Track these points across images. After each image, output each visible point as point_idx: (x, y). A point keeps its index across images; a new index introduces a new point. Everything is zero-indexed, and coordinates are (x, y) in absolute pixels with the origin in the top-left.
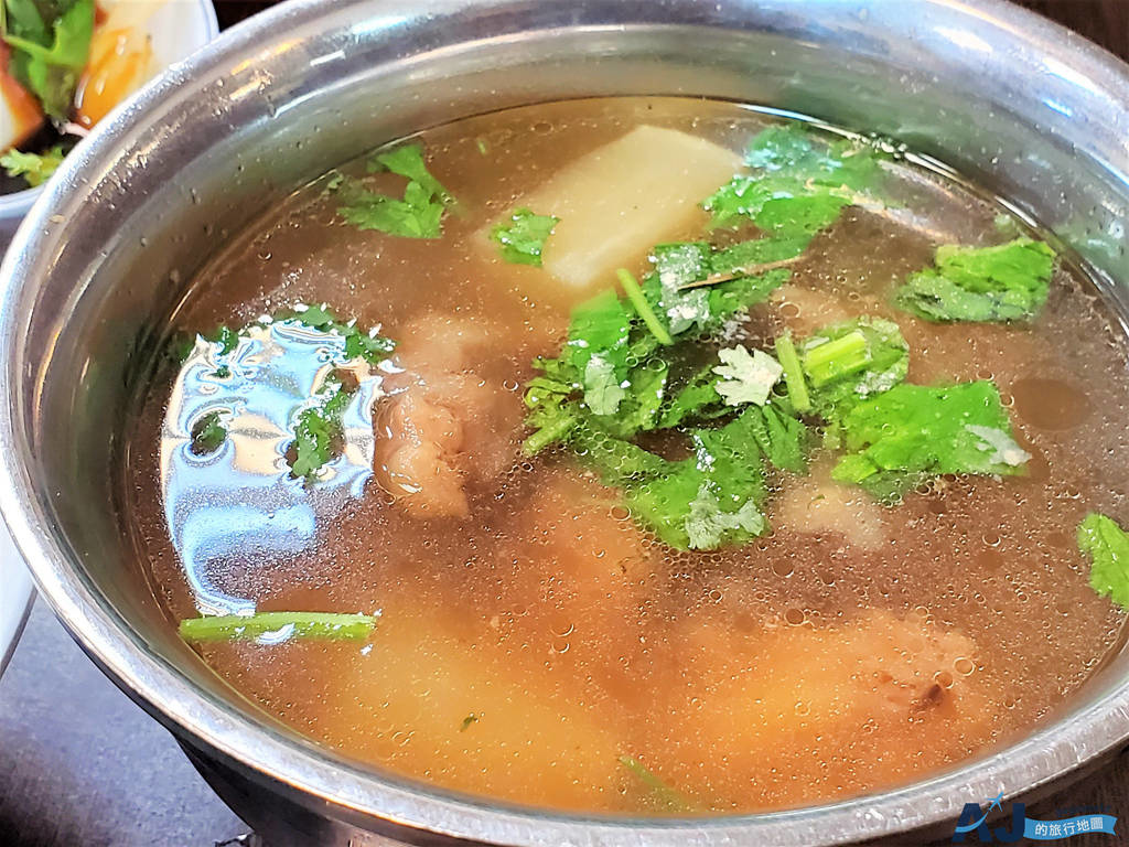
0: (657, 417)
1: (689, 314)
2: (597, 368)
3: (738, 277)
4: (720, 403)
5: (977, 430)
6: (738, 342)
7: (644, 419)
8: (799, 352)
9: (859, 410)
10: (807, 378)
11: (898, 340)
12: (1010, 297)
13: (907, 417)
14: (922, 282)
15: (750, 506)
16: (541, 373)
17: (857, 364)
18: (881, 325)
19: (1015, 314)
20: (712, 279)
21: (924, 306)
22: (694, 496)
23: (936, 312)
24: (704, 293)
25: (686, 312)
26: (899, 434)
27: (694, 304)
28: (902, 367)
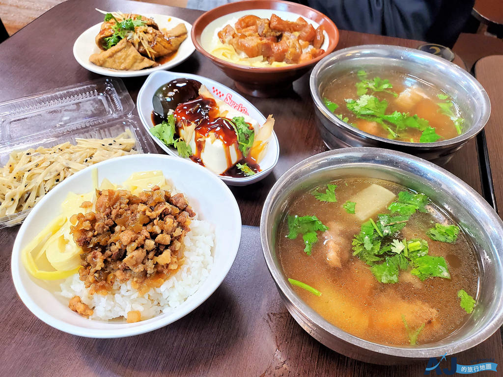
0: (379, 252)
1: (387, 232)
2: (367, 239)
3: (396, 224)
4: (390, 251)
5: (440, 267)
6: (397, 238)
7: (376, 252)
8: (407, 244)
9: (417, 259)
10: (408, 250)
11: (427, 245)
12: (449, 237)
13: (427, 263)
14: (432, 231)
15: (395, 275)
16: (355, 238)
17: (419, 248)
18: (424, 241)
19: (450, 242)
20: (391, 224)
21: (432, 236)
22: (384, 271)
23: (435, 238)
24: (390, 227)
25: (387, 231)
26: (426, 266)
27: (388, 229)
28: (427, 251)
